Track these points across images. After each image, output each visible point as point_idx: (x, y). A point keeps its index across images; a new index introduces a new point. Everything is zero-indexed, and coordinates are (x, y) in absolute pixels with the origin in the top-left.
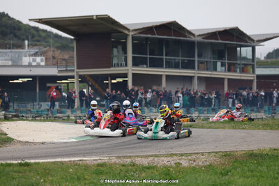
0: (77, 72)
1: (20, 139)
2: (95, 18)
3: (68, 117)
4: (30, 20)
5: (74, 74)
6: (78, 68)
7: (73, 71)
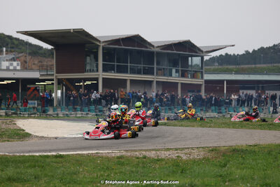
0: (56, 76)
1: (37, 134)
2: (72, 31)
3: (57, 114)
4: (18, 32)
5: (54, 77)
6: (57, 73)
7: (53, 75)
